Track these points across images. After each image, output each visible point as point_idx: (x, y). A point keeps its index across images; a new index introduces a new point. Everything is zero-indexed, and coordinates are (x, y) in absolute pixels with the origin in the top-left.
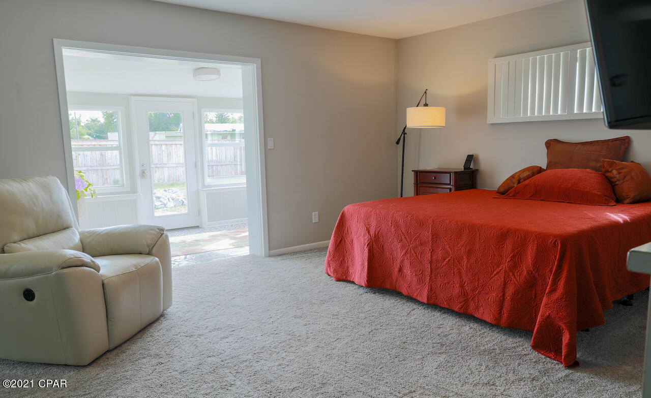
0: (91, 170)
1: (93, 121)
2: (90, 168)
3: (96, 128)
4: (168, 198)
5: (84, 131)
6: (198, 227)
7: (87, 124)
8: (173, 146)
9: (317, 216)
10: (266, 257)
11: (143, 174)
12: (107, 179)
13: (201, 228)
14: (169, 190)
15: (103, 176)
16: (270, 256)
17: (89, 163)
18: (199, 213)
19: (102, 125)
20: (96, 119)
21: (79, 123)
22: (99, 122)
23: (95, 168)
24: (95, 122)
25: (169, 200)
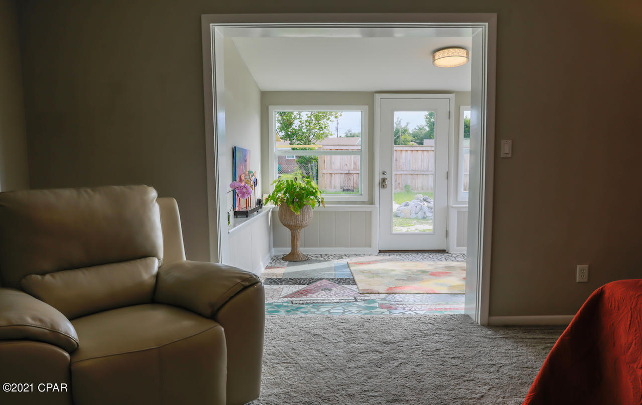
1: (420, 129)
5: (410, 138)
6: (443, 251)
9: (586, 272)
10: (483, 325)
11: (383, 181)
13: (448, 253)
16: (489, 326)
18: (447, 233)
20: (423, 127)
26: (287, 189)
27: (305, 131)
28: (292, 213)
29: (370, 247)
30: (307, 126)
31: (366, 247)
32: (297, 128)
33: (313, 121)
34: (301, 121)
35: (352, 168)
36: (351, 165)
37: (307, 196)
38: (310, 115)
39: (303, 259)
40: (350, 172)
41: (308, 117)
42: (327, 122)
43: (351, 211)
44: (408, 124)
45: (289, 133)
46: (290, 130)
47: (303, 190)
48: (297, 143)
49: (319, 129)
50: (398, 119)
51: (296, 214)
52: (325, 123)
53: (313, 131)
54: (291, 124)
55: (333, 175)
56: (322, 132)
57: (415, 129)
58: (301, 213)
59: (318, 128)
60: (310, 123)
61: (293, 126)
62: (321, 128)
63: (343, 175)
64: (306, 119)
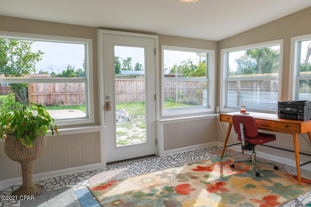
0: (73, 94)
1: (80, 70)
2: (73, 93)
3: (80, 74)
4: (119, 116)
6: (154, 155)
7: (77, 72)
8: (119, 82)
12: (82, 100)
13: (158, 156)
14: (119, 110)
15: (80, 98)
17: (72, 91)
18: (156, 142)
19: (83, 72)
20: (81, 70)
21: (72, 71)
22: (82, 71)
23: (75, 93)
24: (80, 71)
25: (119, 117)
26: (15, 120)
27: (16, 68)
28: (22, 147)
29: (100, 162)
30: (17, 65)
31: (96, 163)
32: (10, 66)
33: (22, 63)
34: (12, 62)
35: (52, 91)
36: (51, 90)
37: (40, 126)
38: (19, 58)
39: (39, 193)
40: (51, 94)
41: (18, 59)
42: (32, 63)
43: (81, 133)
44: (74, 67)
45: (4, 69)
46: (4, 67)
47: (35, 120)
48: (10, 76)
49: (26, 68)
50: (69, 65)
51: (28, 147)
52: (30, 64)
53: (22, 68)
54: (6, 63)
55: (39, 96)
56: (28, 69)
57: (77, 70)
58: (33, 145)
59: (25, 66)
60: (19, 63)
61: (7, 65)
62: (28, 66)
63: (46, 96)
64: (17, 61)
